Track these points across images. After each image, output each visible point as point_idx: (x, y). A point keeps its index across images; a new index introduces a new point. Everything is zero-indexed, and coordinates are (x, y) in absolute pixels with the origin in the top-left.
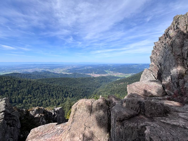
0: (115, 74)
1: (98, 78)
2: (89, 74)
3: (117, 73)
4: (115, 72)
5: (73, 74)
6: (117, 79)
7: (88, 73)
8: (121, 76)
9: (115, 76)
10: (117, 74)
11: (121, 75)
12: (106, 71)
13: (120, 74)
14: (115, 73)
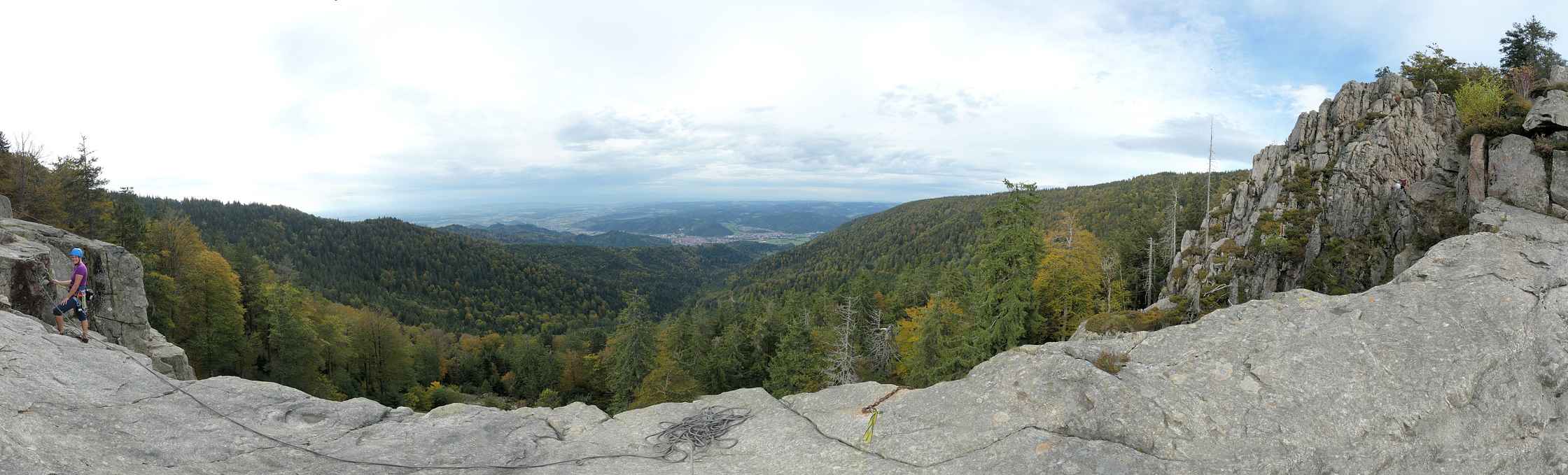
0: (760, 234)
1: (701, 250)
2: (664, 236)
3: (765, 232)
4: (759, 229)
5: (608, 237)
6: (769, 254)
7: (662, 232)
8: (779, 243)
9: (762, 241)
10: (766, 235)
11: (779, 238)
12: (728, 226)
13: (776, 234)
14: (760, 232)
